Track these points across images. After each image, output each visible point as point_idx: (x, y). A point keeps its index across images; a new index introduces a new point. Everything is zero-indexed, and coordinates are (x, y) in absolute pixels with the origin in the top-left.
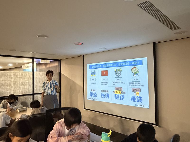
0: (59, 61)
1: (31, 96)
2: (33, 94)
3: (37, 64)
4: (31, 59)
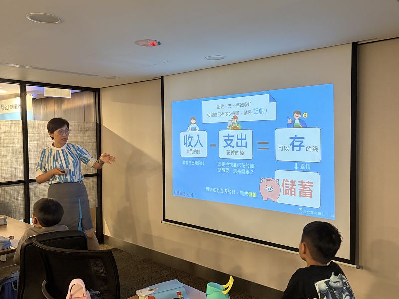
0: (96, 91)
3: (34, 99)
4: (18, 86)
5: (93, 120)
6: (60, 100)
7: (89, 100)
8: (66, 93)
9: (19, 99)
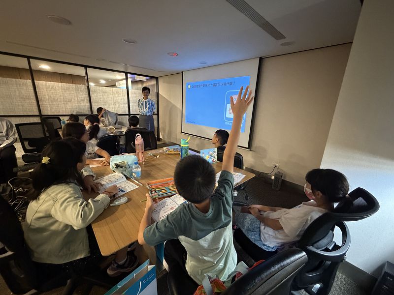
0: (157, 78)
1: (128, 117)
2: (129, 114)
3: (131, 81)
4: (124, 74)
5: (155, 91)
6: (142, 82)
7: (154, 82)
8: (144, 79)
9: (125, 80)
